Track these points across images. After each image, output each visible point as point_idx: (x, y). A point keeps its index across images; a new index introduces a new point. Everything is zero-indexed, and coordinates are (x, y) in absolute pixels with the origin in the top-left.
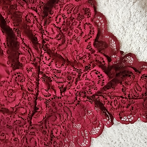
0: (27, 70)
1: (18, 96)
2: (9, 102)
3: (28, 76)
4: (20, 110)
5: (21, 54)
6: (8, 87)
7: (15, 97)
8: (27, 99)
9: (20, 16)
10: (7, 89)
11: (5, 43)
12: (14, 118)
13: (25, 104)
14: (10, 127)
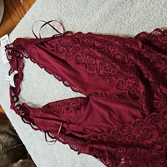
0: (164, 113)
1: (155, 135)
2: (144, 139)
3: (164, 118)
4: (155, 146)
5: (156, 100)
6: (143, 127)
7: (152, 135)
8: (164, 138)
9: (158, 71)
10: (142, 128)
11: (144, 92)
12: (152, 153)
13: (163, 142)
14: (145, 159)
